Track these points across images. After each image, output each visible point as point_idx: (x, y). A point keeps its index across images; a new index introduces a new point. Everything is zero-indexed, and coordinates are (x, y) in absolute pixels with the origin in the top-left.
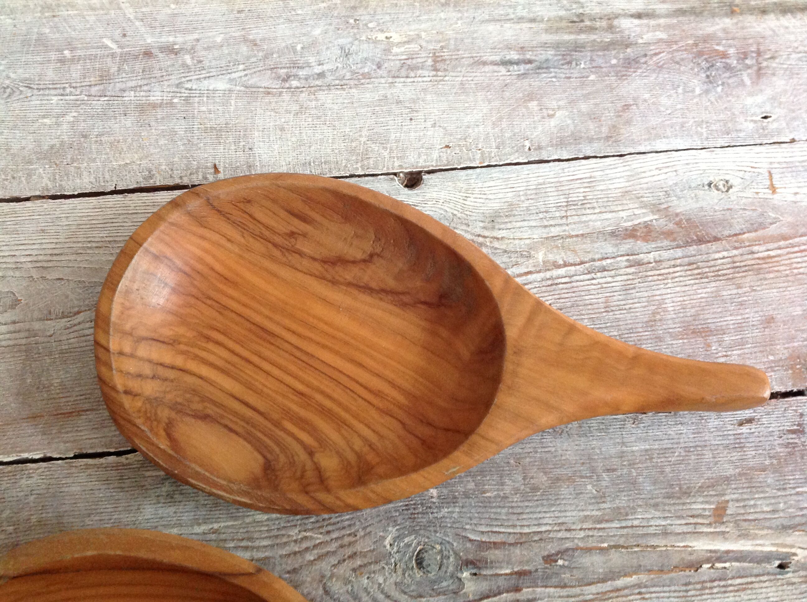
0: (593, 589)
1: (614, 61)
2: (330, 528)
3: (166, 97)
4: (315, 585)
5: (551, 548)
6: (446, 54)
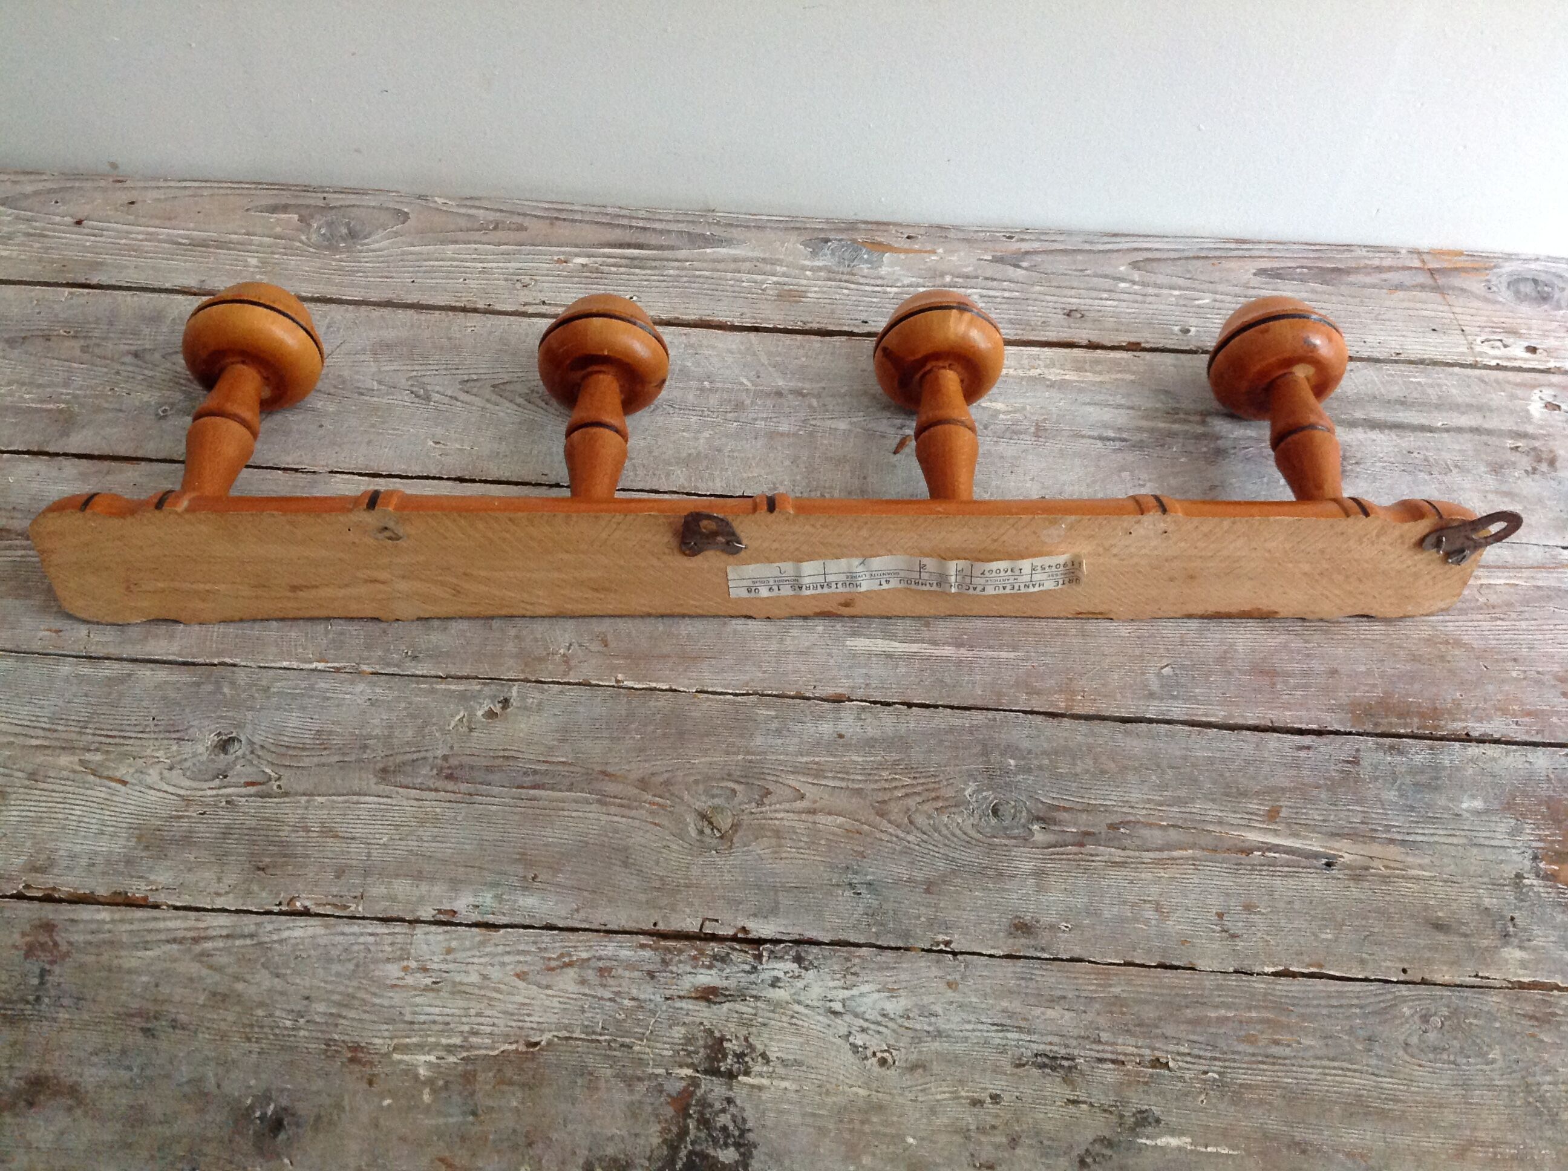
0: (1152, 855)
1: (1205, 449)
2: (917, 775)
3: (793, 429)
4: (901, 815)
5: (1116, 819)
6: (1047, 425)
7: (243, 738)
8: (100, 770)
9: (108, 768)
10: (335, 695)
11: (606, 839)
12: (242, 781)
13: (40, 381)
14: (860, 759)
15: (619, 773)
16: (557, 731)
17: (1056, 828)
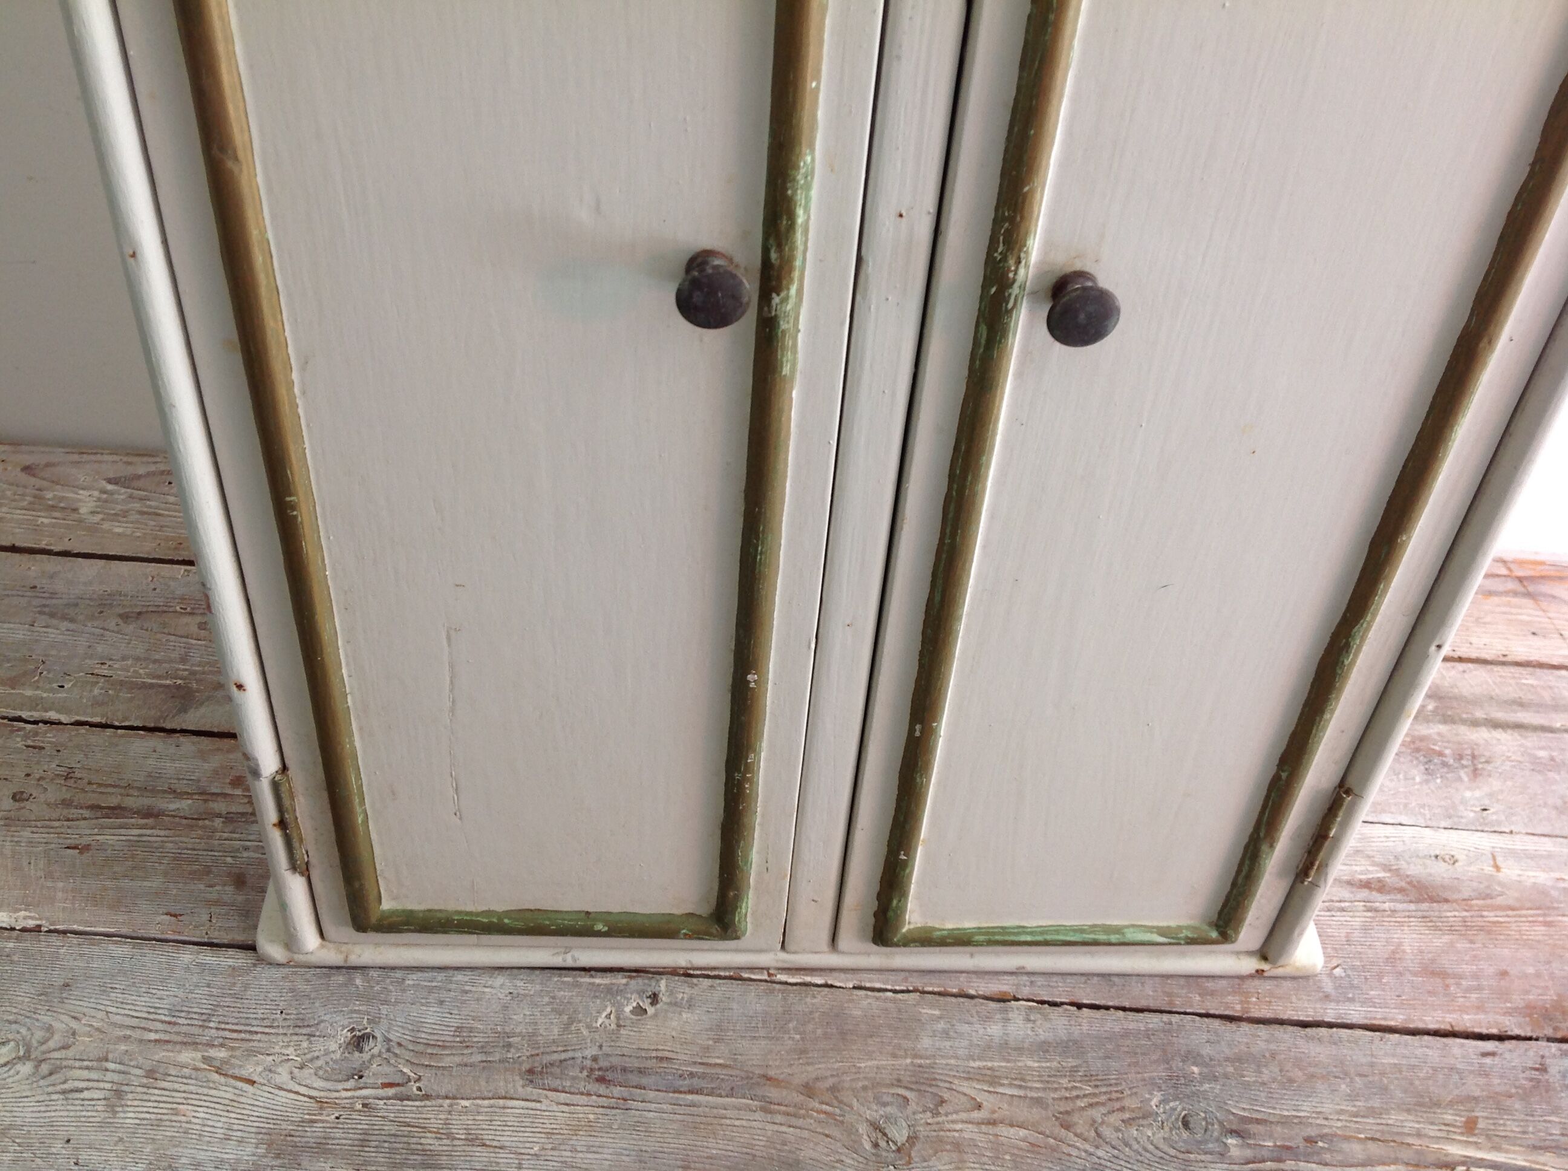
7: (377, 1034)
8: (225, 1067)
9: (233, 1066)
10: (474, 989)
11: (773, 1151)
12: (380, 1081)
13: (157, 657)
14: (1036, 1065)
15: (782, 1077)
16: (711, 1029)
17: (1251, 1142)
